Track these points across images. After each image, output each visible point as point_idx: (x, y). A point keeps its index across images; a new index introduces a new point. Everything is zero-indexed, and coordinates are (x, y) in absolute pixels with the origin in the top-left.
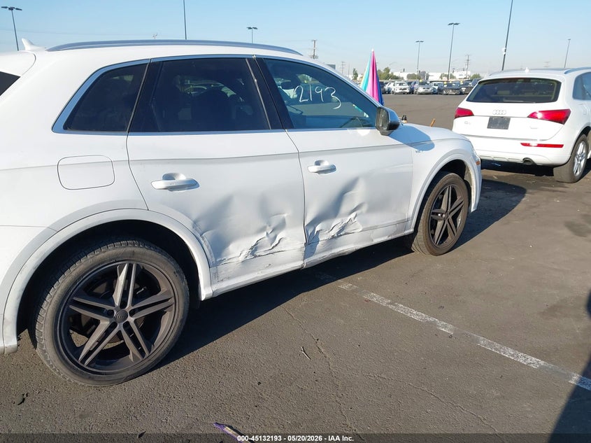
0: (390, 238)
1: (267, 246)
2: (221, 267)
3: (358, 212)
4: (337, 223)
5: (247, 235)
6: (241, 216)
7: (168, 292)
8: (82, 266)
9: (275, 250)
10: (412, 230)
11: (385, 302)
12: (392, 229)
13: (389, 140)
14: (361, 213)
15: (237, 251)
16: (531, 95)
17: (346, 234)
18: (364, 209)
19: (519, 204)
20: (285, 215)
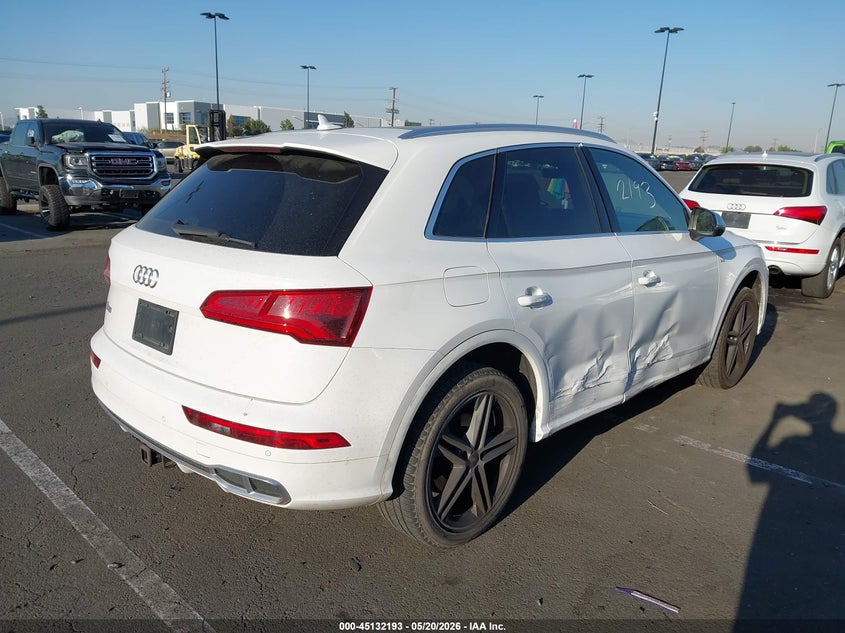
0: (693, 367)
1: (595, 376)
2: (557, 401)
3: (670, 333)
4: (652, 347)
5: (581, 362)
6: (582, 338)
7: (512, 431)
8: (454, 398)
9: (602, 381)
10: (709, 357)
11: (706, 447)
12: (696, 355)
13: (698, 247)
14: (673, 336)
15: (572, 382)
16: (768, 186)
17: (659, 361)
18: (675, 331)
19: (777, 326)
20: (615, 337)
